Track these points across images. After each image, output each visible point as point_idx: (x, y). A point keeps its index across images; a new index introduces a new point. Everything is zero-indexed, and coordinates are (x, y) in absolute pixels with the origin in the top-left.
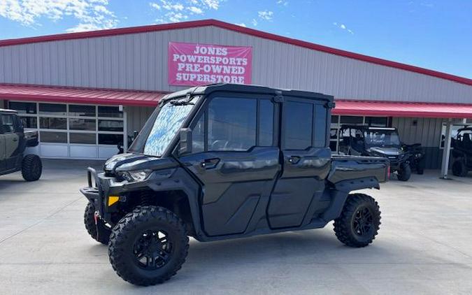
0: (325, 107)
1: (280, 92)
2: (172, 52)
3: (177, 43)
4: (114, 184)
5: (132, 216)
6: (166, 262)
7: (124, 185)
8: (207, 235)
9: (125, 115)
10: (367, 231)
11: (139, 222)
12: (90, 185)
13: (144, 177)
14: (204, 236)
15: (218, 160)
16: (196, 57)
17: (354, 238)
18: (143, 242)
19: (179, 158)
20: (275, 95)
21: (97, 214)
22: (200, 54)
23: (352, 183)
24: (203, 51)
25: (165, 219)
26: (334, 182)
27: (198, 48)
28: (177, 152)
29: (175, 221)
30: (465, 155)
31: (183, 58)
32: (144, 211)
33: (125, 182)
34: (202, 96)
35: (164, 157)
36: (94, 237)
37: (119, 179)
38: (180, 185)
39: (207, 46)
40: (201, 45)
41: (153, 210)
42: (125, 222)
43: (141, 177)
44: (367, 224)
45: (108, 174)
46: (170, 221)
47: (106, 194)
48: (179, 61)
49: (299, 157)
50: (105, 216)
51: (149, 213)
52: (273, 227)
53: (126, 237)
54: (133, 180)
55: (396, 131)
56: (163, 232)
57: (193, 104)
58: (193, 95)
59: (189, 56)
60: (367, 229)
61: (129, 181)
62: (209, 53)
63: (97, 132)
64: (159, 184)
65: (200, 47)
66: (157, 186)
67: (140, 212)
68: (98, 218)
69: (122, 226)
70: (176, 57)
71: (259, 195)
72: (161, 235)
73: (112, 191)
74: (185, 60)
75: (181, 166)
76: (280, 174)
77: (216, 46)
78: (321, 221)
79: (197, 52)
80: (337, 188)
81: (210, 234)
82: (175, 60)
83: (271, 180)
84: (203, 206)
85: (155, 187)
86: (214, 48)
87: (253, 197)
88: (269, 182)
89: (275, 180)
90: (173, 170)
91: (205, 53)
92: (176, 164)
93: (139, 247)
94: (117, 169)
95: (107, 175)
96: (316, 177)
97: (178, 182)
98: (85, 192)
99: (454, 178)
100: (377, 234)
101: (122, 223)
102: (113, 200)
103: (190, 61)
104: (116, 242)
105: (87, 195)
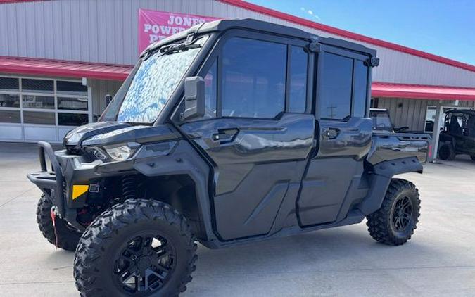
0: (365, 64)
1: (315, 38)
2: (142, 21)
3: (148, 10)
4: (81, 166)
5: (111, 215)
6: (164, 282)
7: (97, 168)
8: (220, 239)
9: (90, 90)
10: (405, 225)
11: (121, 225)
12: (44, 169)
13: (128, 155)
14: (217, 242)
15: (236, 131)
16: (170, 28)
17: (392, 234)
18: (129, 255)
19: (180, 125)
20: (310, 41)
21: (55, 210)
22: (174, 25)
23: (394, 164)
24: (179, 21)
25: (161, 218)
26: (373, 164)
27: (172, 18)
28: (178, 117)
29: (177, 221)
30: (453, 139)
31: (156, 29)
32: (131, 207)
33: (99, 162)
34: (212, 35)
35: (159, 123)
36: (52, 240)
37: (89, 158)
38: (184, 167)
39: (182, 15)
40: (176, 15)
41: (143, 205)
42: (100, 224)
43: (122, 155)
44: (406, 216)
45: (72, 150)
46: (171, 221)
47: (68, 181)
48: (151, 32)
49: (337, 130)
50: (67, 213)
51: (138, 209)
52: (304, 223)
53: (103, 249)
54: (109, 159)
55: (387, 112)
56: (159, 238)
57: (199, 46)
58: (197, 35)
59: (162, 27)
60: (405, 222)
61: (104, 161)
62: (185, 24)
63: (57, 111)
64: (152, 165)
65: (175, 17)
66: (149, 168)
67: (123, 208)
68: (57, 217)
69: (95, 231)
70: (147, 27)
71: (288, 181)
72: (156, 243)
73: (78, 177)
74: (157, 31)
75: (185, 137)
76: (314, 152)
77: (192, 16)
78: (357, 215)
79: (171, 23)
80: (377, 170)
81: (224, 238)
82: (146, 30)
83: (303, 159)
84: (215, 198)
85: (146, 170)
86: (190, 19)
87: (281, 184)
88: (301, 162)
89: (307, 160)
90: (173, 144)
91: (180, 24)
92: (176, 135)
93: (122, 263)
94: (85, 143)
95: (69, 153)
96: (355, 157)
97: (180, 161)
98: (34, 178)
99: (442, 162)
100: (415, 228)
101: (95, 227)
102: (79, 190)
103: (163, 33)
104: (87, 259)
105: (38, 184)
